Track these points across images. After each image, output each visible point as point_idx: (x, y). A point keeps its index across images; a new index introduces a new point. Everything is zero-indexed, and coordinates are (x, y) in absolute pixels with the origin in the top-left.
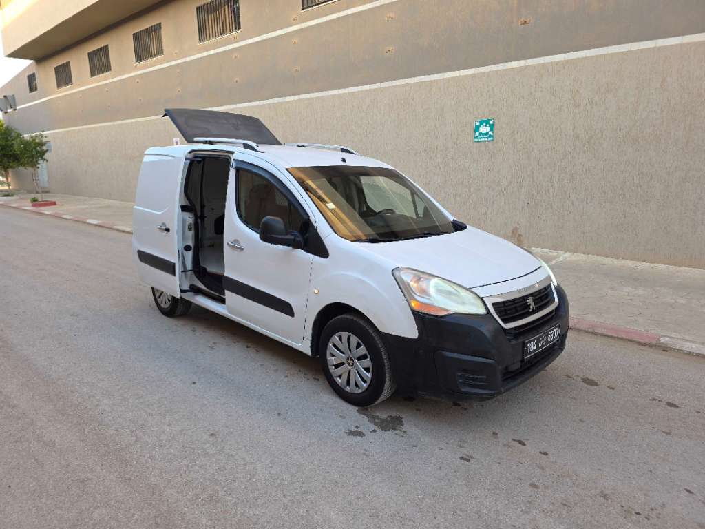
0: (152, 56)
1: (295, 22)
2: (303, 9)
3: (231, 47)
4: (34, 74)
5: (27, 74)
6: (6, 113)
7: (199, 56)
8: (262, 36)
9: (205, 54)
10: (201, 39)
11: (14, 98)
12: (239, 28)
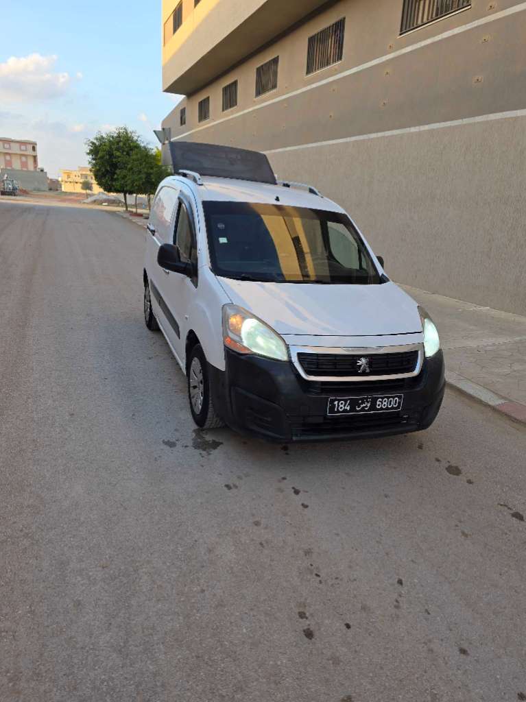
0: (268, 90)
1: (392, 49)
2: (401, 34)
3: (331, 79)
4: (184, 109)
5: (181, 108)
6: (164, 144)
7: (304, 89)
8: (360, 67)
9: (309, 88)
10: (308, 72)
11: (170, 131)
12: (341, 59)
